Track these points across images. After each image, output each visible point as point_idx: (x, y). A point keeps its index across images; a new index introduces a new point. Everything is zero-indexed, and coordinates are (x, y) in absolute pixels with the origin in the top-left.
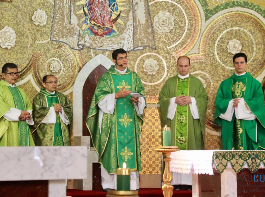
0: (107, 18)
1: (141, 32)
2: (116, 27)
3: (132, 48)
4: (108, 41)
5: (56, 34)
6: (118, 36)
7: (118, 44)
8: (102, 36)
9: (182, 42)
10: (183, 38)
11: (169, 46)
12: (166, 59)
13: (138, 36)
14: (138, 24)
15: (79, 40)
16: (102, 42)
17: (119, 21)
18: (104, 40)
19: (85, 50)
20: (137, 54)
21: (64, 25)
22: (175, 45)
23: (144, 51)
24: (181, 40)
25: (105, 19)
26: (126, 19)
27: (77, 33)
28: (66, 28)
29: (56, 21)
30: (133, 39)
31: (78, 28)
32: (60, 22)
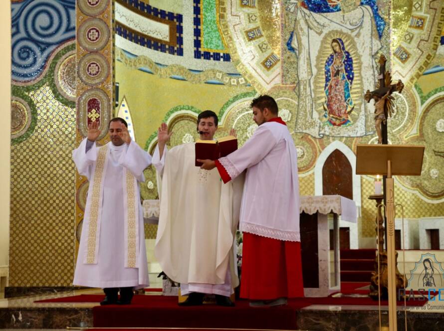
0: (343, 111)
1: (371, 120)
2: (351, 118)
3: (365, 134)
4: (344, 130)
5: (300, 127)
6: (352, 124)
7: (353, 131)
8: (339, 125)
9: (404, 125)
10: (405, 121)
11: (394, 129)
12: (392, 140)
13: (369, 124)
14: (368, 113)
15: (320, 131)
16: (339, 131)
17: (353, 112)
18: (341, 129)
19: (325, 138)
20: (368, 138)
21: (307, 119)
22: (398, 128)
23: (374, 135)
24: (403, 123)
25: (342, 112)
26: (359, 110)
27: (318, 125)
28: (308, 121)
29: (300, 117)
30: (365, 126)
31: (319, 121)
32: (303, 118)
